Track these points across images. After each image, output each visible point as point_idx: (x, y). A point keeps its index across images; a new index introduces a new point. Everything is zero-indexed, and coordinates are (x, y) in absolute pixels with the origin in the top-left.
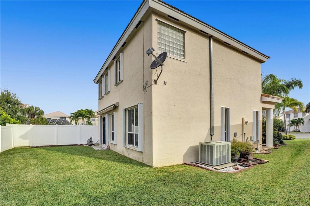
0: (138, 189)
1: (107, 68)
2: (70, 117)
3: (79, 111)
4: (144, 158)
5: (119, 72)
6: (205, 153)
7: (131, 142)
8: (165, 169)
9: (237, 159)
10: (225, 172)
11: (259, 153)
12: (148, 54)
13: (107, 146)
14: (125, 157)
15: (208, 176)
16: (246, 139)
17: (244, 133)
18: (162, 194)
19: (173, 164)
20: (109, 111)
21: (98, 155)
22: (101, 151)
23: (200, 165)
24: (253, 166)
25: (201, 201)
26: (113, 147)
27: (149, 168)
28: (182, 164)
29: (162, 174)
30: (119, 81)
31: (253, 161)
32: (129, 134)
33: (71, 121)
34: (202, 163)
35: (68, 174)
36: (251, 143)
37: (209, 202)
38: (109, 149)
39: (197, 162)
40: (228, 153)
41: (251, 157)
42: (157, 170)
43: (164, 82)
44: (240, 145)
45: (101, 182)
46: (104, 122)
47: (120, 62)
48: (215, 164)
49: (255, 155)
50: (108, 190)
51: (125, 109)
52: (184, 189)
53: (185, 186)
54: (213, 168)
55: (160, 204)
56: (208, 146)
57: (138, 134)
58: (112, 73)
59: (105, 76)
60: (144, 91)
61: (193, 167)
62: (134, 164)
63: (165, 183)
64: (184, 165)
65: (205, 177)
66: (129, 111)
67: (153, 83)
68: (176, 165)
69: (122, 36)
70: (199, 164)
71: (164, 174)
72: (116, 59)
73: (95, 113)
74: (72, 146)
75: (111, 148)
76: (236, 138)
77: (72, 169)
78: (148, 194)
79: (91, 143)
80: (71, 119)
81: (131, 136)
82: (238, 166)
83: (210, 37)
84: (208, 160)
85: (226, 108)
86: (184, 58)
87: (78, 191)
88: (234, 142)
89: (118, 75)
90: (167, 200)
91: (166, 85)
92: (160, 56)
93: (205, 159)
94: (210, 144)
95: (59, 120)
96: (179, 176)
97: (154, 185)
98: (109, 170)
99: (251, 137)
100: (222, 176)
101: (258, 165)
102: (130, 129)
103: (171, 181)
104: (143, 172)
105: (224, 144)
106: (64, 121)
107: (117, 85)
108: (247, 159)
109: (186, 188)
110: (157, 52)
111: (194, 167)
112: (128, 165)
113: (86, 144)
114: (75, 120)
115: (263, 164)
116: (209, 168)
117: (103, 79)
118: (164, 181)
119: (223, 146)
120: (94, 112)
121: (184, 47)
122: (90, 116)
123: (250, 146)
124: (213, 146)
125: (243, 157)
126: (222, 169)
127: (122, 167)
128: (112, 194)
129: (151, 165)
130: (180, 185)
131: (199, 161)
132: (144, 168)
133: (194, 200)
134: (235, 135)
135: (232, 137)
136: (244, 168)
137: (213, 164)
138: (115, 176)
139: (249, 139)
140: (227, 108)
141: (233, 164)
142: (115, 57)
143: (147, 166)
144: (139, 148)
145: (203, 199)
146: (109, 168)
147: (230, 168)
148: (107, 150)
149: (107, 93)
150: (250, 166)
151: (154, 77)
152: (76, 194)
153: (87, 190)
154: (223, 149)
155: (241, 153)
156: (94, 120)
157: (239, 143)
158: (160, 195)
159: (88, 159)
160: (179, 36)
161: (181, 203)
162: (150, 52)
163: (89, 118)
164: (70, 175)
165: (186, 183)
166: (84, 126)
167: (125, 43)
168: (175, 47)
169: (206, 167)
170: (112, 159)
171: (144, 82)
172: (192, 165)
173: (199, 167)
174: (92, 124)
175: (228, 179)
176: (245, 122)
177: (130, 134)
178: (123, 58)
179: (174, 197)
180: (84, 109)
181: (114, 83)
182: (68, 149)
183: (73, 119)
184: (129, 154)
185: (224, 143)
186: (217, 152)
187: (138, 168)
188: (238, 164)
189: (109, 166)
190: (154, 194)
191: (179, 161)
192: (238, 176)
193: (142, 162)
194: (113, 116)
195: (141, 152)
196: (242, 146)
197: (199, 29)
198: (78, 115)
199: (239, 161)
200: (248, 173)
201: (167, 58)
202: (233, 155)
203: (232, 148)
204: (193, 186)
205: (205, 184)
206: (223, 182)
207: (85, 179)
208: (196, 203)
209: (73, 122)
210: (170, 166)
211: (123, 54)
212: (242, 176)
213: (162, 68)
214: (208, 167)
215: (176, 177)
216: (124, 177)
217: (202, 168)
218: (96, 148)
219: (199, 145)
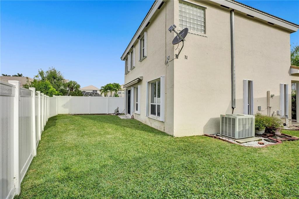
0: (159, 156)
1: (132, 47)
2: (101, 90)
3: (108, 84)
4: (165, 127)
5: (143, 49)
6: (226, 126)
7: (153, 112)
8: (186, 139)
9: (262, 133)
10: (249, 146)
11: (287, 129)
12: (170, 31)
13: (131, 116)
14: (148, 126)
15: (229, 149)
16: (271, 113)
17: (270, 107)
18: (183, 163)
19: (193, 135)
20: (134, 84)
21: (124, 124)
22: (126, 120)
23: (221, 138)
24: (281, 142)
25: (223, 173)
26: (137, 117)
27: (170, 137)
28: (202, 136)
29: (182, 144)
30: (143, 57)
31: (281, 137)
32: (151, 105)
33: (101, 94)
34: (223, 136)
35: (98, 139)
36: (279, 117)
37: (232, 175)
38: (133, 118)
39: (217, 134)
40: (251, 126)
41: (278, 133)
42: (177, 139)
43: (185, 56)
44: (265, 119)
45: (127, 147)
46: (129, 95)
47: (144, 40)
48: (237, 137)
49: (283, 131)
50: (132, 155)
51: (149, 82)
52: (205, 160)
53: (205, 157)
54: (235, 141)
55: (181, 172)
56: (230, 119)
57: (160, 105)
58: (137, 50)
59: (130, 53)
60: (166, 65)
61: (213, 139)
62: (156, 133)
63: (185, 152)
64: (205, 136)
65: (227, 149)
66: (152, 84)
67: (175, 57)
68: (196, 136)
69: (146, 17)
70: (219, 136)
71: (185, 144)
72: (141, 38)
73: (122, 86)
74: (102, 115)
75: (135, 118)
76: (260, 112)
77: (102, 135)
78: (170, 162)
79: (118, 113)
80: (102, 92)
81: (153, 107)
82: (263, 141)
83: (232, 11)
84: (229, 133)
85: (248, 81)
86: (205, 33)
87: (107, 153)
88: (258, 115)
89: (142, 51)
90: (188, 169)
91: (187, 59)
92: (181, 32)
93: (226, 132)
94: (232, 117)
95: (91, 92)
96: (199, 147)
97: (175, 154)
98: (134, 138)
99: (278, 112)
100: (245, 150)
101: (287, 142)
102: (152, 101)
103: (191, 151)
104: (164, 140)
105: (247, 118)
106: (96, 93)
107: (141, 60)
108: (274, 135)
109: (207, 159)
110: (179, 29)
111: (215, 139)
112: (150, 134)
113: (113, 114)
114: (105, 93)
115: (294, 141)
116: (231, 140)
117: (129, 56)
118: (185, 150)
119: (246, 119)
120: (120, 86)
121: (205, 23)
122: (117, 89)
123: (277, 120)
124: (235, 119)
125: (270, 132)
126: (245, 142)
127: (145, 135)
128: (136, 159)
129: (172, 135)
130: (201, 155)
131: (220, 133)
132: (165, 137)
133: (216, 172)
134: (259, 108)
135: (255, 111)
136: (270, 143)
137: (234, 137)
138: (139, 143)
139: (276, 114)
140: (250, 81)
141: (258, 138)
142: (139, 36)
143: (168, 135)
144: (161, 118)
145: (225, 172)
146: (134, 135)
147: (254, 143)
148: (132, 119)
149: (132, 68)
150: (278, 142)
151: (176, 52)
152: (105, 156)
153: (114, 153)
154: (246, 122)
155: (267, 127)
156: (120, 93)
157: (263, 117)
158: (181, 164)
159: (115, 126)
160: (200, 12)
161: (202, 173)
162: (172, 29)
163: (116, 90)
164: (100, 139)
165: (207, 153)
166: (111, 97)
167: (149, 23)
168: (195, 23)
169: (227, 139)
170: (136, 127)
171: (166, 57)
172: (212, 137)
173: (220, 139)
174: (119, 96)
175: (253, 153)
176: (270, 95)
177: (153, 105)
178: (146, 37)
179: (195, 167)
180: (112, 84)
181: (139, 59)
182: (98, 117)
183: (103, 92)
184: (151, 124)
185: (247, 116)
186: (239, 125)
187: (159, 136)
188: (263, 138)
189: (133, 133)
190: (175, 162)
191: (200, 132)
192: (264, 151)
193: (163, 131)
194: (137, 88)
195: (162, 122)
196: (268, 120)
197: (220, 4)
198: (107, 89)
199: (264, 135)
200: (275, 149)
201: (188, 34)
202: (257, 129)
203: (256, 121)
204: (214, 158)
205: (228, 156)
206: (246, 156)
207: (112, 144)
208: (218, 175)
209: (103, 94)
210: (190, 137)
211: (147, 33)
212: (269, 151)
213: (183, 43)
214: (229, 140)
215: (197, 147)
216: (147, 144)
217: (224, 140)
218: (121, 117)
219: (220, 117)
